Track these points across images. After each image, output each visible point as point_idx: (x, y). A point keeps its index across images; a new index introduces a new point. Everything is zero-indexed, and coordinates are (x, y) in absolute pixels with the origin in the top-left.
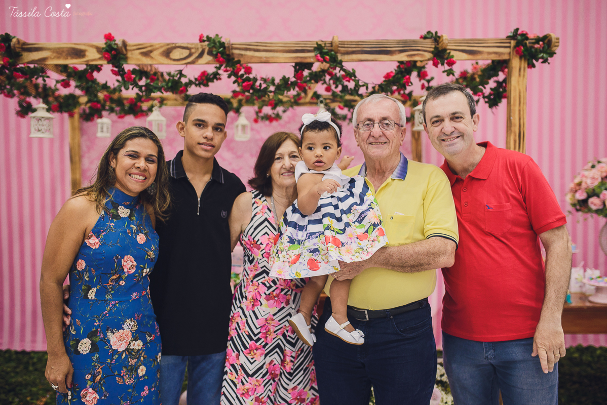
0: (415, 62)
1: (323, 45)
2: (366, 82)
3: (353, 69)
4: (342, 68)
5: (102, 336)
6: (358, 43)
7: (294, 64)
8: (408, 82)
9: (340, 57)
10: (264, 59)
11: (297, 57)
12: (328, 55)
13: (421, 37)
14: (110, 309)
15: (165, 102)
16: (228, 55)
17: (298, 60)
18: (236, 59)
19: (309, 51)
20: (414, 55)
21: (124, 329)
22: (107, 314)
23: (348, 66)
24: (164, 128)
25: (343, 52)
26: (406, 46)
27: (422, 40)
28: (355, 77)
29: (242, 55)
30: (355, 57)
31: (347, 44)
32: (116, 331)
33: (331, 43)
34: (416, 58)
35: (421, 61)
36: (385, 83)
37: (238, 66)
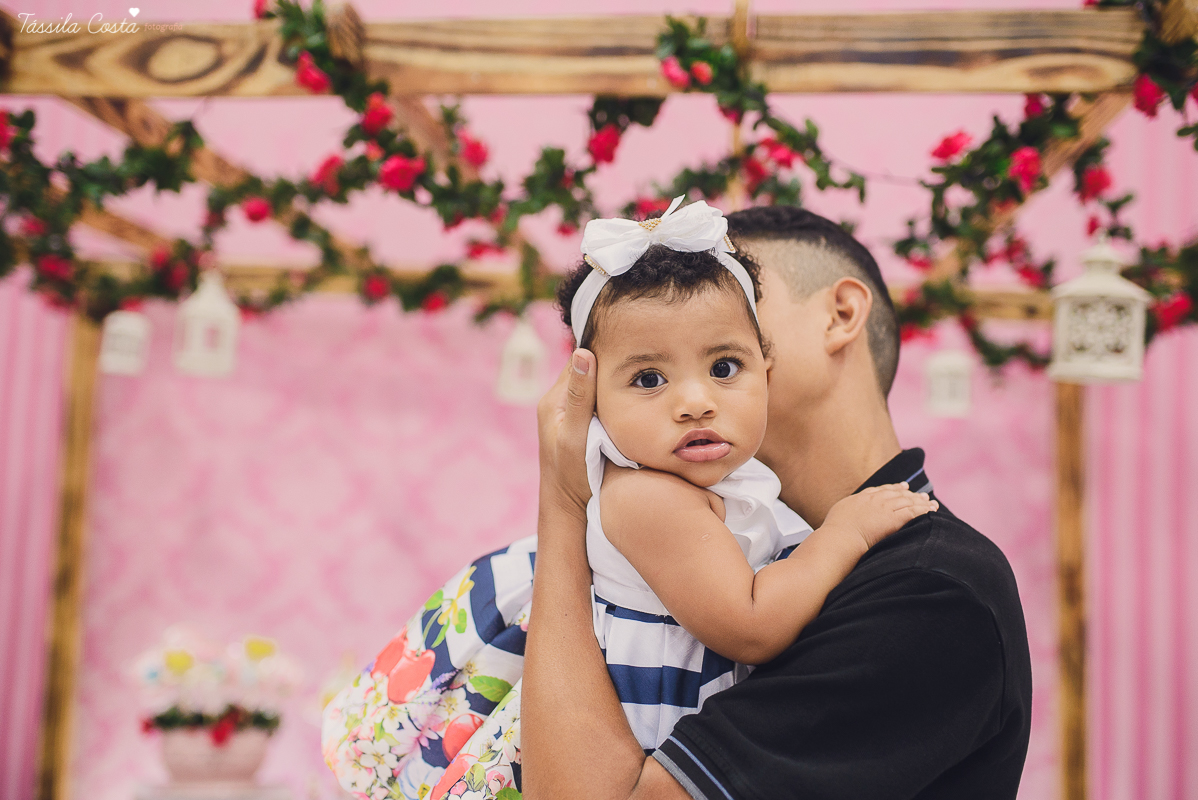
0: (1062, 98)
1: (692, 28)
2: (861, 166)
3: (808, 122)
4: (766, 118)
7: (587, 102)
8: (1035, 177)
9: (757, 74)
11: (595, 76)
12: (708, 61)
16: (343, 62)
17: (602, 86)
18: (373, 79)
19: (640, 52)
20: (1060, 70)
23: (790, 110)
25: (772, 53)
27: (1093, 12)
28: (818, 152)
29: (396, 66)
30: (819, 72)
33: (729, 23)
34: (1068, 83)
35: (1089, 97)
36: (936, 179)
37: (375, 101)
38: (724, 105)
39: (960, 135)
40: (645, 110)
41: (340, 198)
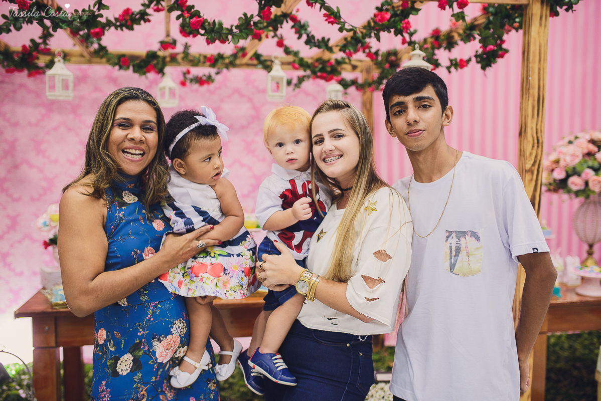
5: (147, 348)
14: (153, 312)
15: (68, 57)
21: (172, 335)
22: (151, 318)
24: (71, 85)
32: (163, 338)
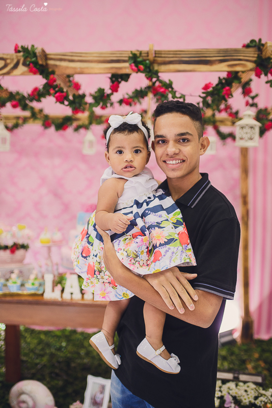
0: (237, 72)
1: (138, 55)
2: (184, 93)
3: (170, 80)
4: (158, 79)
6: (176, 53)
7: (110, 75)
8: (230, 94)
9: (156, 67)
10: (78, 70)
11: (112, 68)
12: (143, 64)
13: (244, 46)
16: (42, 66)
17: (114, 71)
18: (50, 70)
19: (124, 61)
20: (235, 65)
23: (165, 77)
25: (159, 62)
26: (226, 56)
27: (244, 49)
28: (172, 88)
29: (56, 66)
30: (172, 67)
31: (164, 54)
33: (148, 53)
34: (238, 69)
35: (243, 72)
36: (204, 95)
37: (51, 77)
38: (147, 76)
39: (210, 83)
40: (126, 77)
41: (39, 100)
